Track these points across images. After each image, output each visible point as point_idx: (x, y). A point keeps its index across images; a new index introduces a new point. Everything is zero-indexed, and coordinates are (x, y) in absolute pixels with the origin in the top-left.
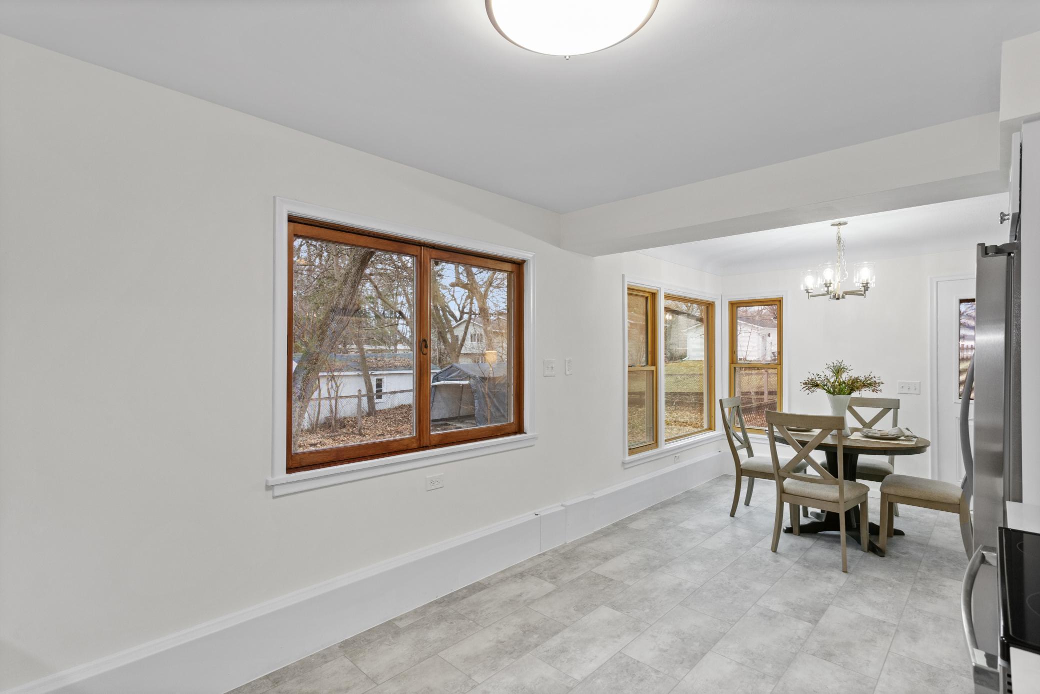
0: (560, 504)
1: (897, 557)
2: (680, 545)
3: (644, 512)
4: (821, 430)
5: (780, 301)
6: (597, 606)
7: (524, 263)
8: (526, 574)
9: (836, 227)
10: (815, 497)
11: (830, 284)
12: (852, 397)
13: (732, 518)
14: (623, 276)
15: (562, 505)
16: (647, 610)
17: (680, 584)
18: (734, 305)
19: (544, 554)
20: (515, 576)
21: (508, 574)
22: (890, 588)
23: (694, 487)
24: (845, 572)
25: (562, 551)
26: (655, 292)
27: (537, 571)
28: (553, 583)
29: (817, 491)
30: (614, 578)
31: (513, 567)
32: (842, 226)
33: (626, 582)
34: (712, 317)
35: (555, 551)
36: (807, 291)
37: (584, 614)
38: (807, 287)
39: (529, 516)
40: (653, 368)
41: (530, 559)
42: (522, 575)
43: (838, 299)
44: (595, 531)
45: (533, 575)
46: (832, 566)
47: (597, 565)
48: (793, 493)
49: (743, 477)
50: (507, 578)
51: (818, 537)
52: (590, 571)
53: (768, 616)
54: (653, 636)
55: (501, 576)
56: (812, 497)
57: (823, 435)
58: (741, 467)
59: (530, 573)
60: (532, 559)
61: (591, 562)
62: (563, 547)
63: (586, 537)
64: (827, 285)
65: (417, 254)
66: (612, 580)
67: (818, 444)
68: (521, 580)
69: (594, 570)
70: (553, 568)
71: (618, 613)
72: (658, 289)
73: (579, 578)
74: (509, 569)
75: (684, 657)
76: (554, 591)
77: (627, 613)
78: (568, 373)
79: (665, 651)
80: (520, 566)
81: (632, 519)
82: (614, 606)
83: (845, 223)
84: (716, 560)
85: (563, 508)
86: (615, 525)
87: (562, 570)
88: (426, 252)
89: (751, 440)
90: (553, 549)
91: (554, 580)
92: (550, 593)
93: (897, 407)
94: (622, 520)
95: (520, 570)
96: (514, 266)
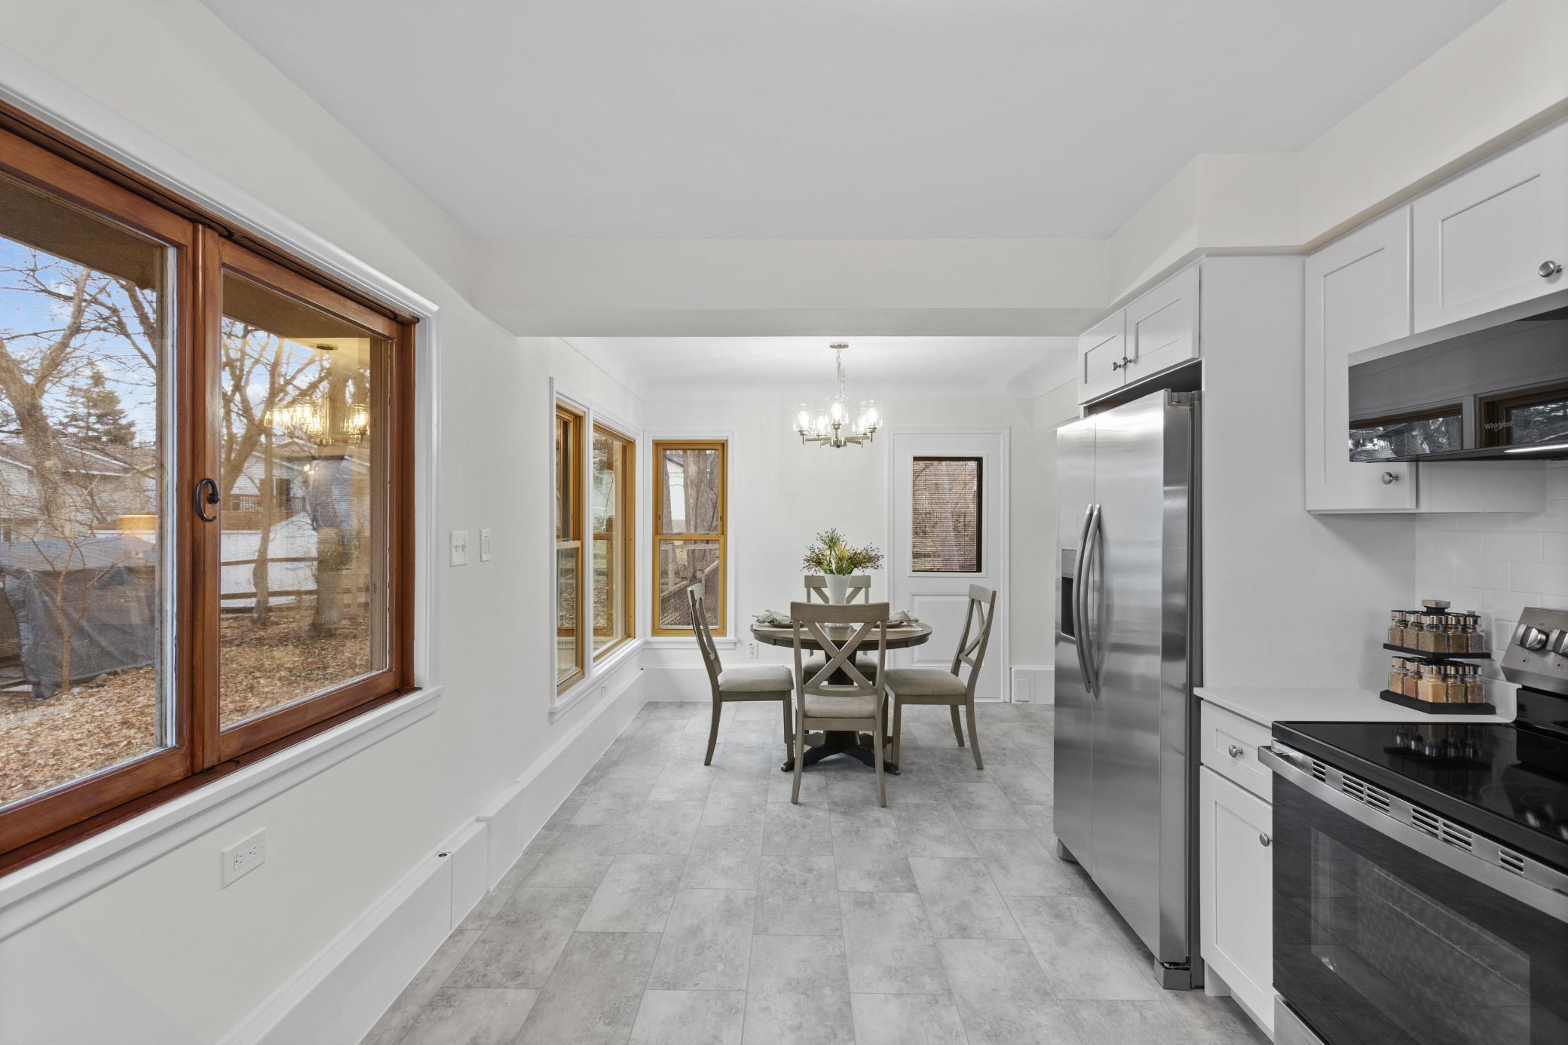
0: (473, 818)
1: (911, 771)
2: (676, 833)
3: (580, 790)
4: (862, 624)
5: (723, 445)
6: (639, 996)
7: (415, 323)
8: (453, 991)
9: (836, 350)
10: (847, 716)
11: (839, 425)
12: (853, 577)
13: (708, 767)
14: (551, 380)
15: (478, 820)
16: (720, 967)
17: (729, 900)
18: (662, 448)
19: (460, 931)
20: (430, 1005)
21: (412, 1009)
22: (936, 813)
23: (623, 730)
24: (884, 806)
25: (494, 912)
26: (581, 414)
27: (471, 973)
28: (524, 986)
29: (847, 707)
30: (625, 930)
31: (412, 986)
32: (842, 350)
33: (651, 929)
34: (631, 462)
35: (478, 915)
36: (802, 433)
37: (628, 1025)
38: (800, 427)
39: (427, 866)
40: (576, 544)
41: (436, 954)
42: (444, 998)
43: (838, 446)
44: (524, 848)
45: (468, 987)
46: (866, 802)
47: (580, 914)
48: (818, 715)
49: (724, 704)
50: (416, 1019)
51: (821, 767)
52: (574, 932)
53: (865, 902)
54: (765, 1010)
55: (397, 1020)
56: (842, 716)
57: (865, 630)
58: (720, 689)
59: (460, 985)
60: (442, 952)
61: (563, 912)
62: (488, 900)
63: (516, 867)
64: (836, 427)
65: (183, 242)
66: (625, 934)
67: (859, 643)
68: (450, 1010)
69: (581, 927)
70: (499, 954)
71: (682, 994)
72: (586, 410)
73: (566, 954)
74: (404, 995)
75: (830, 1024)
76: (538, 1002)
77: (696, 985)
78: (485, 557)
79: (800, 1027)
80: (428, 979)
81: (569, 807)
82: (671, 984)
83: (846, 346)
84: (742, 840)
85: (483, 825)
86: (550, 827)
87: (520, 951)
88: (210, 242)
89: (717, 647)
90: (472, 913)
91: (521, 980)
92: (534, 1009)
93: (868, 586)
94: (555, 815)
95: (432, 986)
96: (394, 325)
